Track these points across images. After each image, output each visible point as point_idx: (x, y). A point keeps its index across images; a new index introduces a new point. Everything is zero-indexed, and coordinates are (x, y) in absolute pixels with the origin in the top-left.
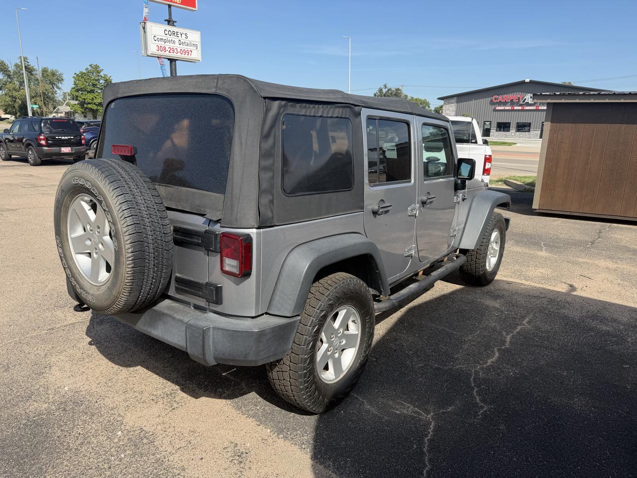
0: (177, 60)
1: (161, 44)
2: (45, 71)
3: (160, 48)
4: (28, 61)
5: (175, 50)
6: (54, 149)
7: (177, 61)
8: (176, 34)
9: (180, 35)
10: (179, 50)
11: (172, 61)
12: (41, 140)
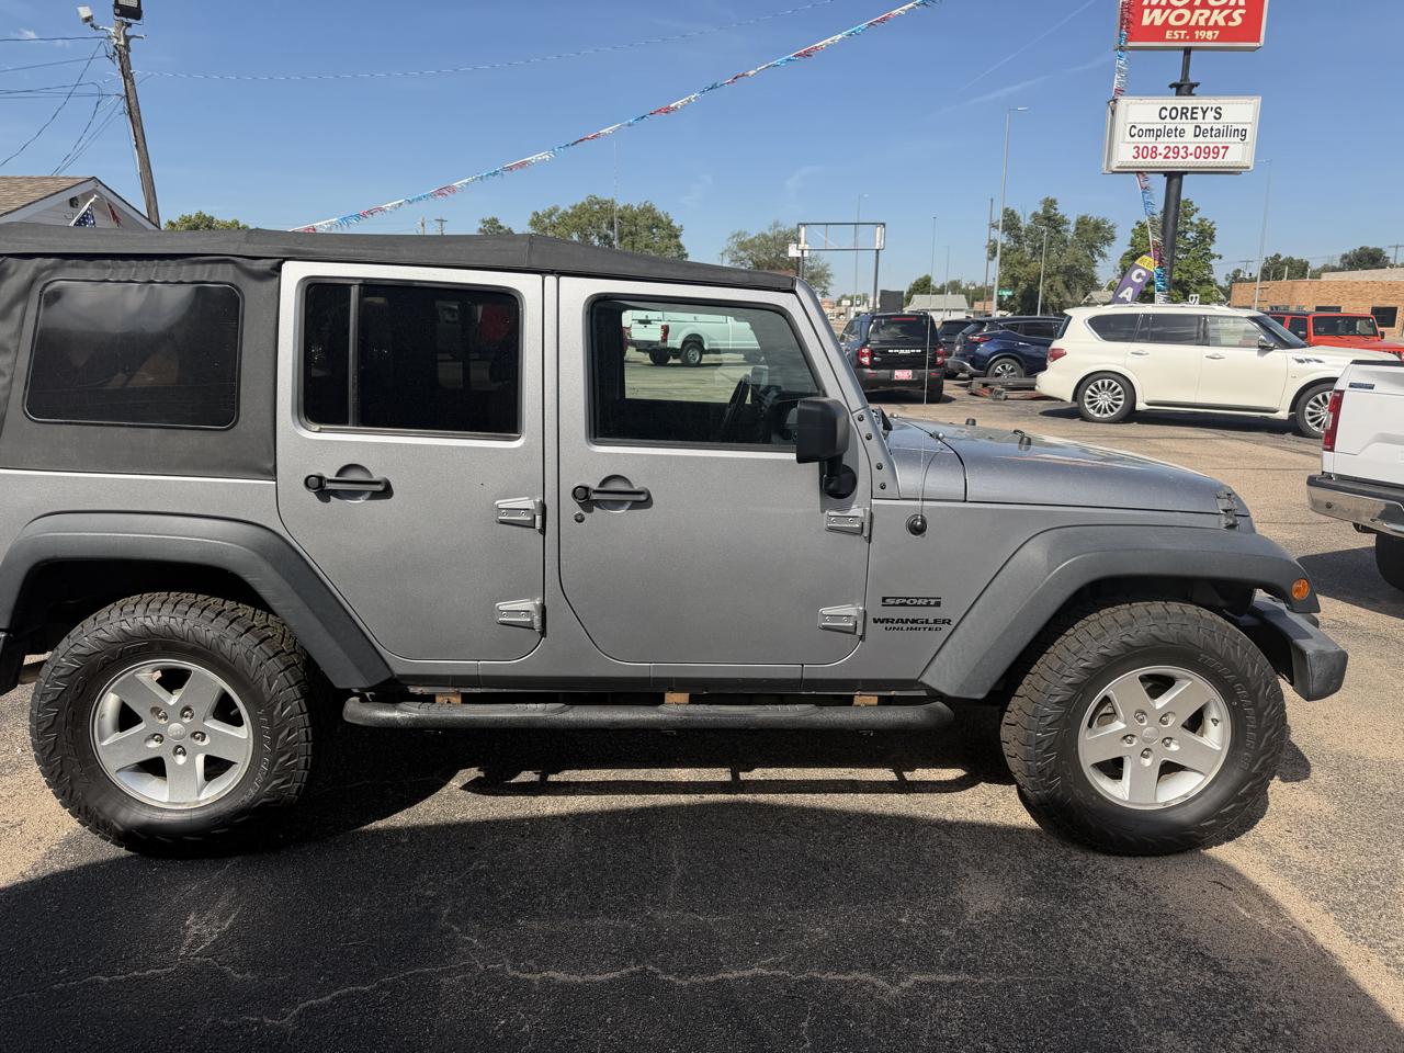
0: (1186, 173)
1: (1149, 141)
2: (1082, 222)
3: (1139, 152)
4: (1057, 206)
5: (1182, 152)
6: (883, 373)
7: (1184, 177)
8: (1189, 114)
9: (1200, 114)
10: (1191, 150)
11: (1174, 177)
12: (863, 355)
